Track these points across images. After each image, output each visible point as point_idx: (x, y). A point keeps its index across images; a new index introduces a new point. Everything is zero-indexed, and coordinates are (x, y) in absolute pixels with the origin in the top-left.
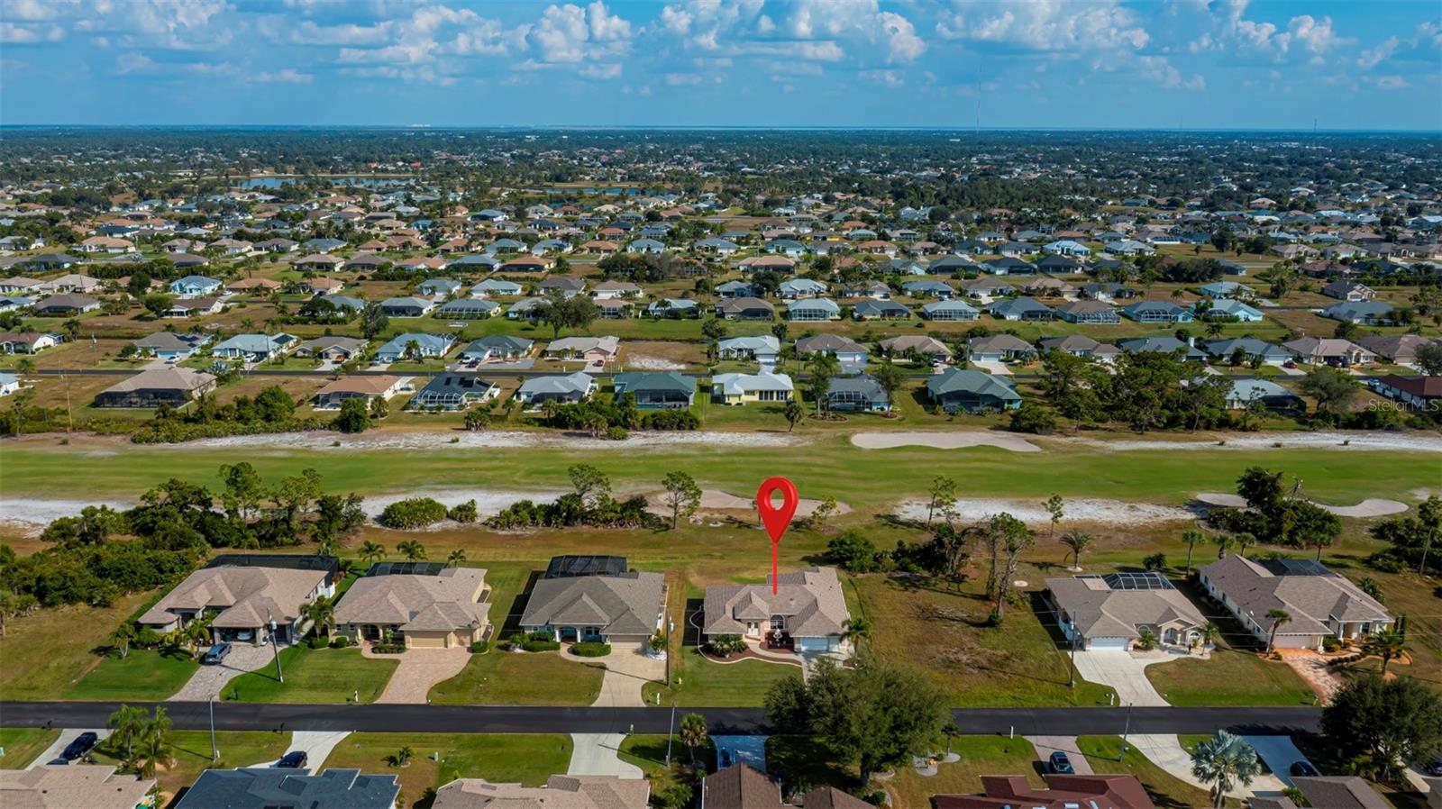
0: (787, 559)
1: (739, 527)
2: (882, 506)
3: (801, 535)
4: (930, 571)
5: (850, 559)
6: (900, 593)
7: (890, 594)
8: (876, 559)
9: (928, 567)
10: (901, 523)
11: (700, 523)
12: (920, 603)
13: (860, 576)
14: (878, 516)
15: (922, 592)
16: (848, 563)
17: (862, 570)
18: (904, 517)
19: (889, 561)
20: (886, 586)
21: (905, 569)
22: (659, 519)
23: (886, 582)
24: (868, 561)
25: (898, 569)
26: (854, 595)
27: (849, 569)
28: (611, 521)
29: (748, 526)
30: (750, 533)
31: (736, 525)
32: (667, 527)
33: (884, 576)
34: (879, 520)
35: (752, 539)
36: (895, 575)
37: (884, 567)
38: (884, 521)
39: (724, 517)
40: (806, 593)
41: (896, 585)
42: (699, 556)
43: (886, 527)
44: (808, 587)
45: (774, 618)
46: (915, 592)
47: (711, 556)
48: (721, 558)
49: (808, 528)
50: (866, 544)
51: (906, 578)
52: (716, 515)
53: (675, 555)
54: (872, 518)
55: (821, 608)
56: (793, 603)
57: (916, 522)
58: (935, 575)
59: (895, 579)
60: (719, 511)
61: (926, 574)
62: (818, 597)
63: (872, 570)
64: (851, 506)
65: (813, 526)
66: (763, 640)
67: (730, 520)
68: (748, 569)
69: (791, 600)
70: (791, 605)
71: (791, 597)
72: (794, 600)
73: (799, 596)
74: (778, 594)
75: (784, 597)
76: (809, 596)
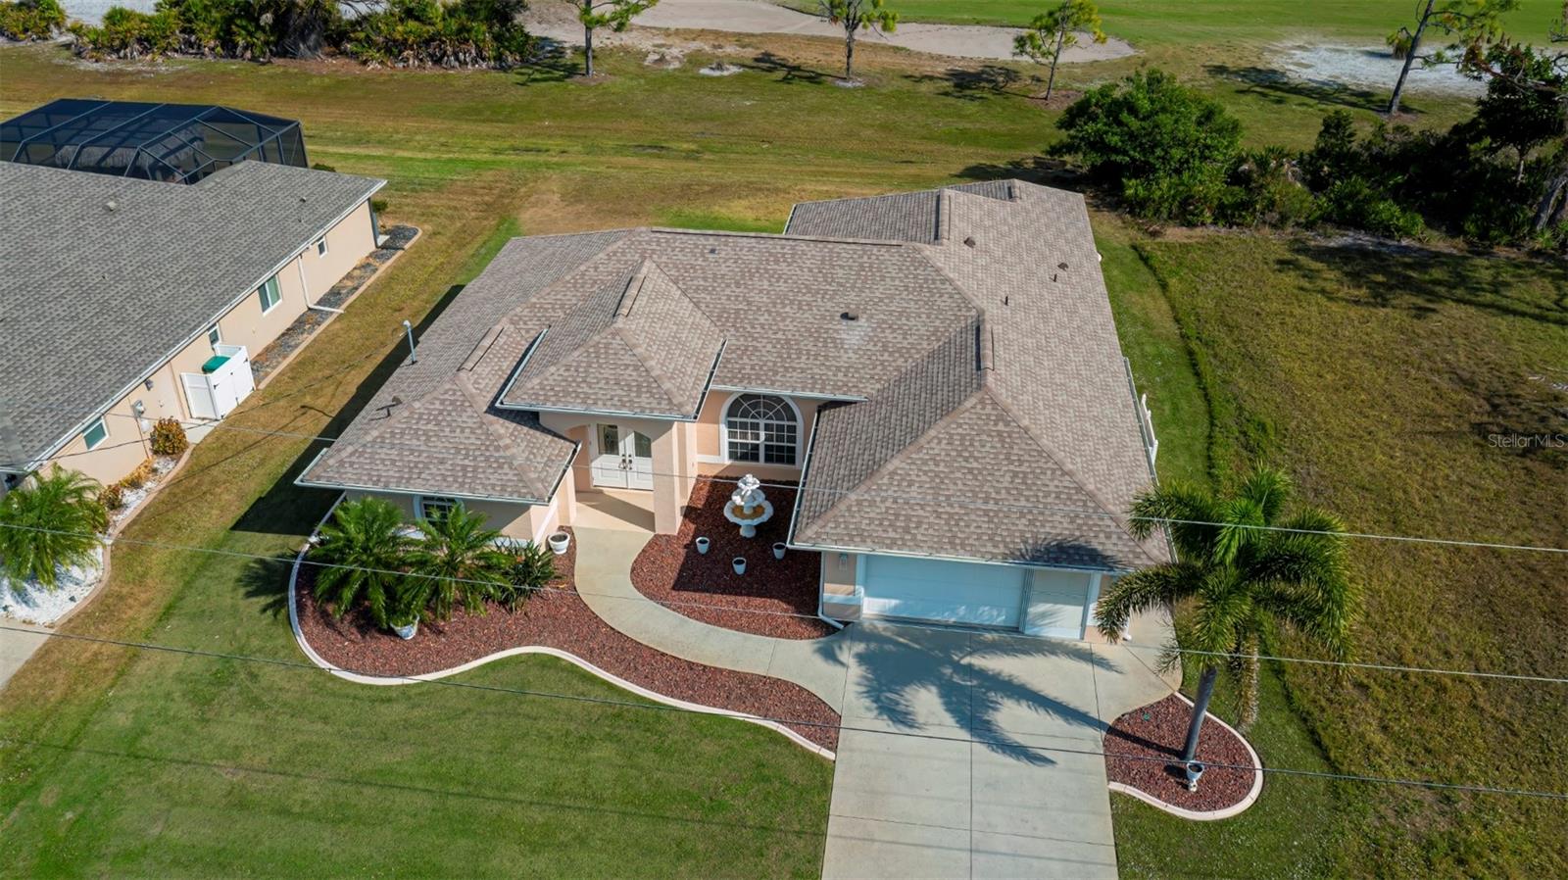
0: (912, 170)
1: (785, 80)
2: (1230, 48)
3: (971, 107)
4: (1455, 230)
5: (1142, 170)
6: (1354, 312)
7: (1311, 310)
8: (1236, 178)
9: (1446, 218)
10: (1297, 90)
11: (676, 65)
12: (1461, 359)
13: (1175, 234)
14: (1221, 70)
15: (1451, 314)
16: (1133, 187)
17: (1185, 212)
18: (1299, 75)
19: (1289, 186)
20: (1290, 279)
21: (1355, 220)
22: (559, 52)
23: (1283, 263)
24: (1209, 182)
25: (1326, 218)
26: (1156, 308)
27: (1135, 208)
28: (404, 44)
29: (814, 78)
30: (811, 95)
31: (780, 74)
32: (572, 71)
33: (1275, 243)
34: (1222, 78)
35: (812, 111)
36: (1316, 240)
37: (1271, 204)
38: (1239, 83)
39: (750, 53)
40: (933, 282)
41: (1330, 276)
42: (619, 150)
43: (1248, 98)
44: (945, 257)
45: (744, 408)
46: (1421, 312)
47: (658, 149)
48: (690, 156)
49: (997, 90)
50: (1208, 115)
51: (1363, 252)
52: (731, 49)
53: (540, 142)
54: (1201, 74)
55: (1003, 375)
56: (852, 336)
57: (1344, 88)
58: (1481, 246)
59: (1323, 254)
60: (740, 38)
61: (1438, 242)
62: (993, 311)
63: (1225, 215)
64: (1132, 45)
65: (1013, 86)
66: (673, 524)
67: (767, 62)
68: (753, 189)
69: (845, 316)
70: (838, 345)
71: (851, 300)
72: (862, 321)
73: (891, 298)
74: (782, 287)
75: (808, 298)
76: (945, 302)
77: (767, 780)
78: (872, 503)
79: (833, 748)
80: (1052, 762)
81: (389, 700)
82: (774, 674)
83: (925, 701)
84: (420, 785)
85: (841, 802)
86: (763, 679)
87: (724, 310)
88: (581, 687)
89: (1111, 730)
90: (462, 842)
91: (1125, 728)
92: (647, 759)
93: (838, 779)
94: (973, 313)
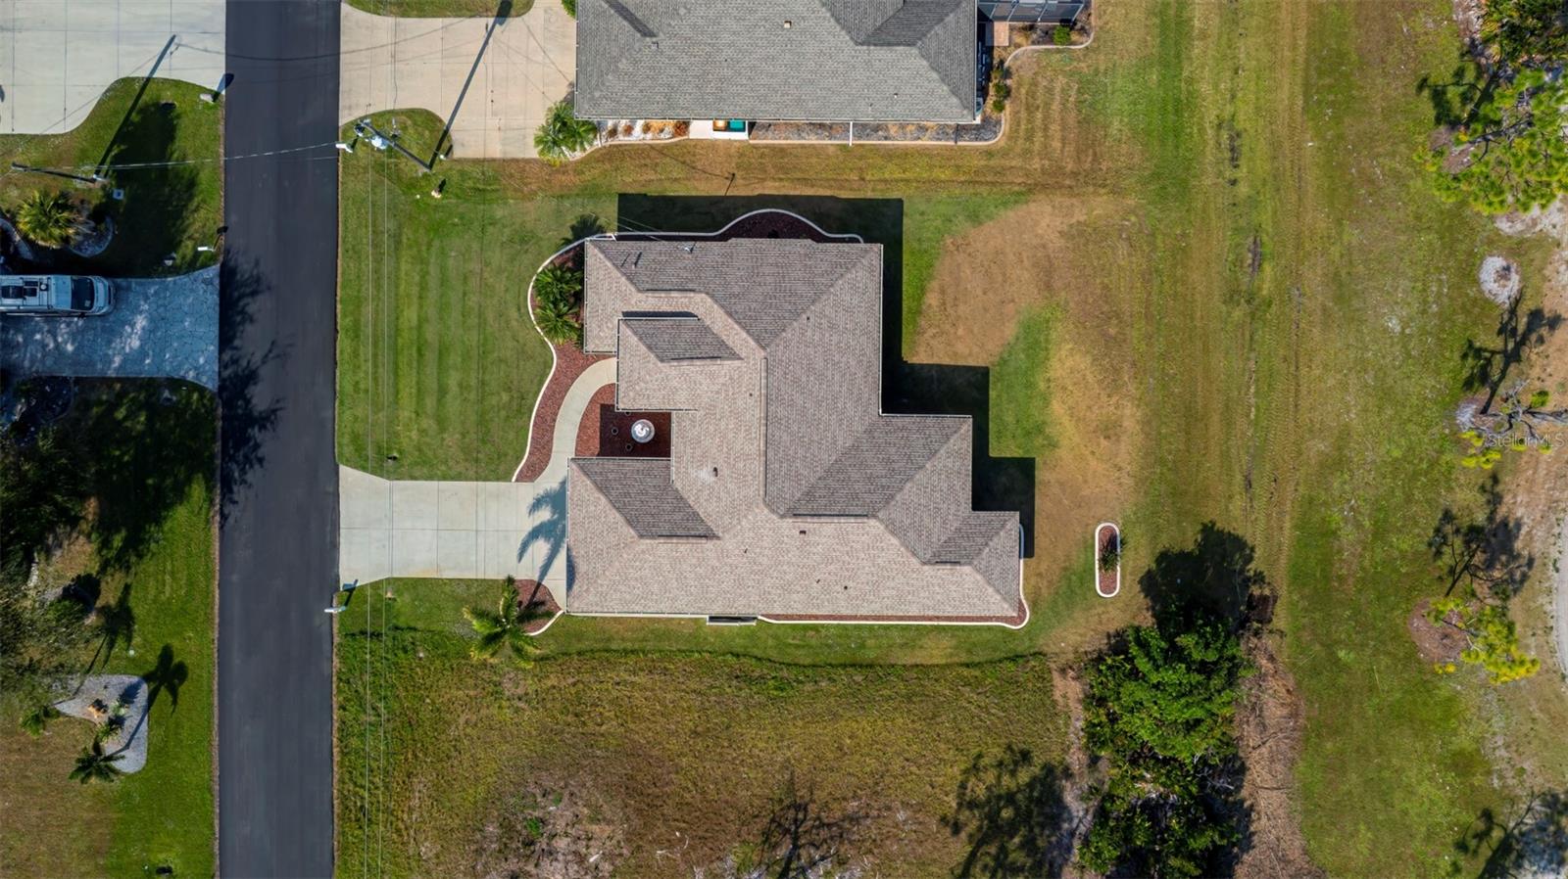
40: (738, 514)
44: (765, 520)
62: (720, 544)
69: (715, 470)
70: (700, 467)
71: (724, 471)
72: (713, 479)
73: (728, 493)
74: (731, 435)
75: (725, 450)
76: (726, 519)
77: (499, 458)
78: (587, 490)
79: (517, 480)
80: (520, 560)
81: (519, 310)
82: (553, 455)
83: (545, 515)
84: (482, 337)
85: (492, 485)
86: (551, 450)
87: (715, 407)
88: (536, 381)
89: (539, 585)
90: (460, 359)
91: (541, 589)
92: (503, 413)
93: (502, 484)
94: (721, 535)
